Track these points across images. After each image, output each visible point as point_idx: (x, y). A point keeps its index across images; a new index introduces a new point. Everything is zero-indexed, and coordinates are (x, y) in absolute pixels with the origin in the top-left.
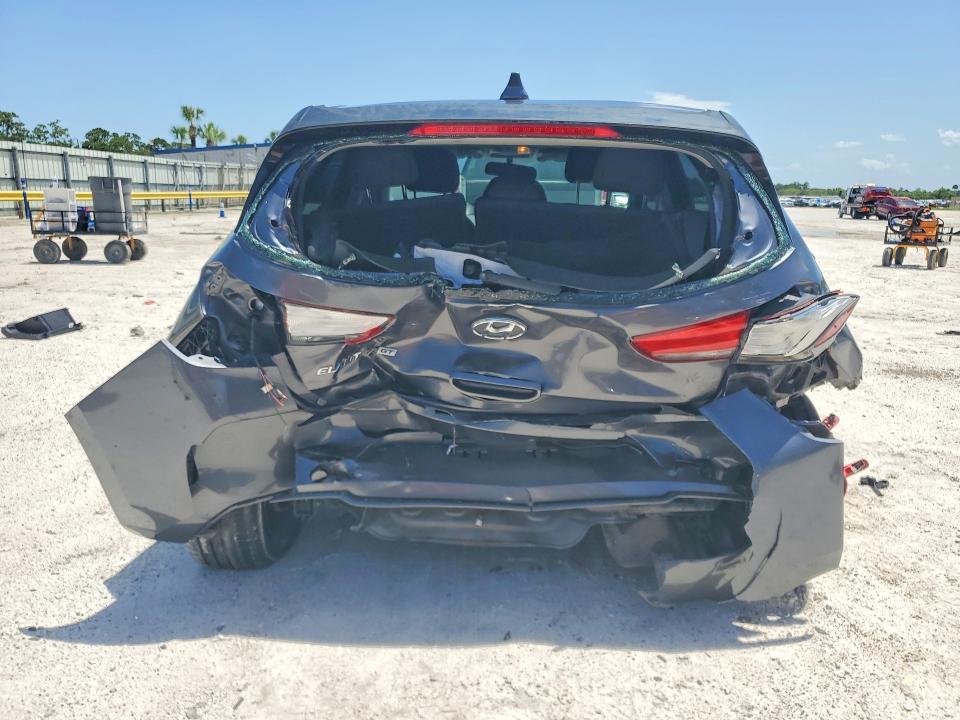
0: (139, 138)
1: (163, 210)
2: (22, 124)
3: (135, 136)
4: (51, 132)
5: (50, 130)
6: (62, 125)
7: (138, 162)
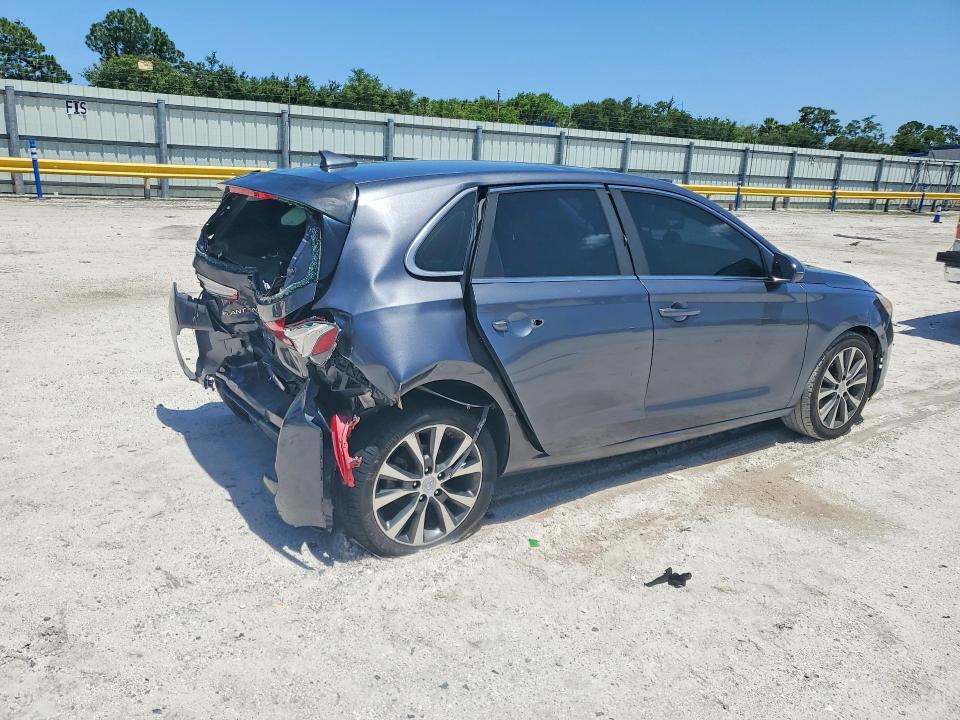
0: (956, 130)
1: (886, 210)
2: (838, 121)
3: (952, 128)
4: (862, 128)
5: (863, 125)
6: (875, 121)
7: (874, 161)
